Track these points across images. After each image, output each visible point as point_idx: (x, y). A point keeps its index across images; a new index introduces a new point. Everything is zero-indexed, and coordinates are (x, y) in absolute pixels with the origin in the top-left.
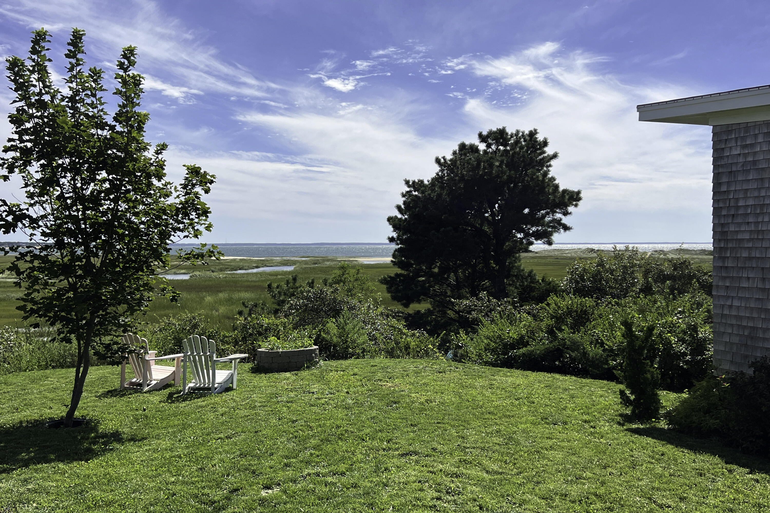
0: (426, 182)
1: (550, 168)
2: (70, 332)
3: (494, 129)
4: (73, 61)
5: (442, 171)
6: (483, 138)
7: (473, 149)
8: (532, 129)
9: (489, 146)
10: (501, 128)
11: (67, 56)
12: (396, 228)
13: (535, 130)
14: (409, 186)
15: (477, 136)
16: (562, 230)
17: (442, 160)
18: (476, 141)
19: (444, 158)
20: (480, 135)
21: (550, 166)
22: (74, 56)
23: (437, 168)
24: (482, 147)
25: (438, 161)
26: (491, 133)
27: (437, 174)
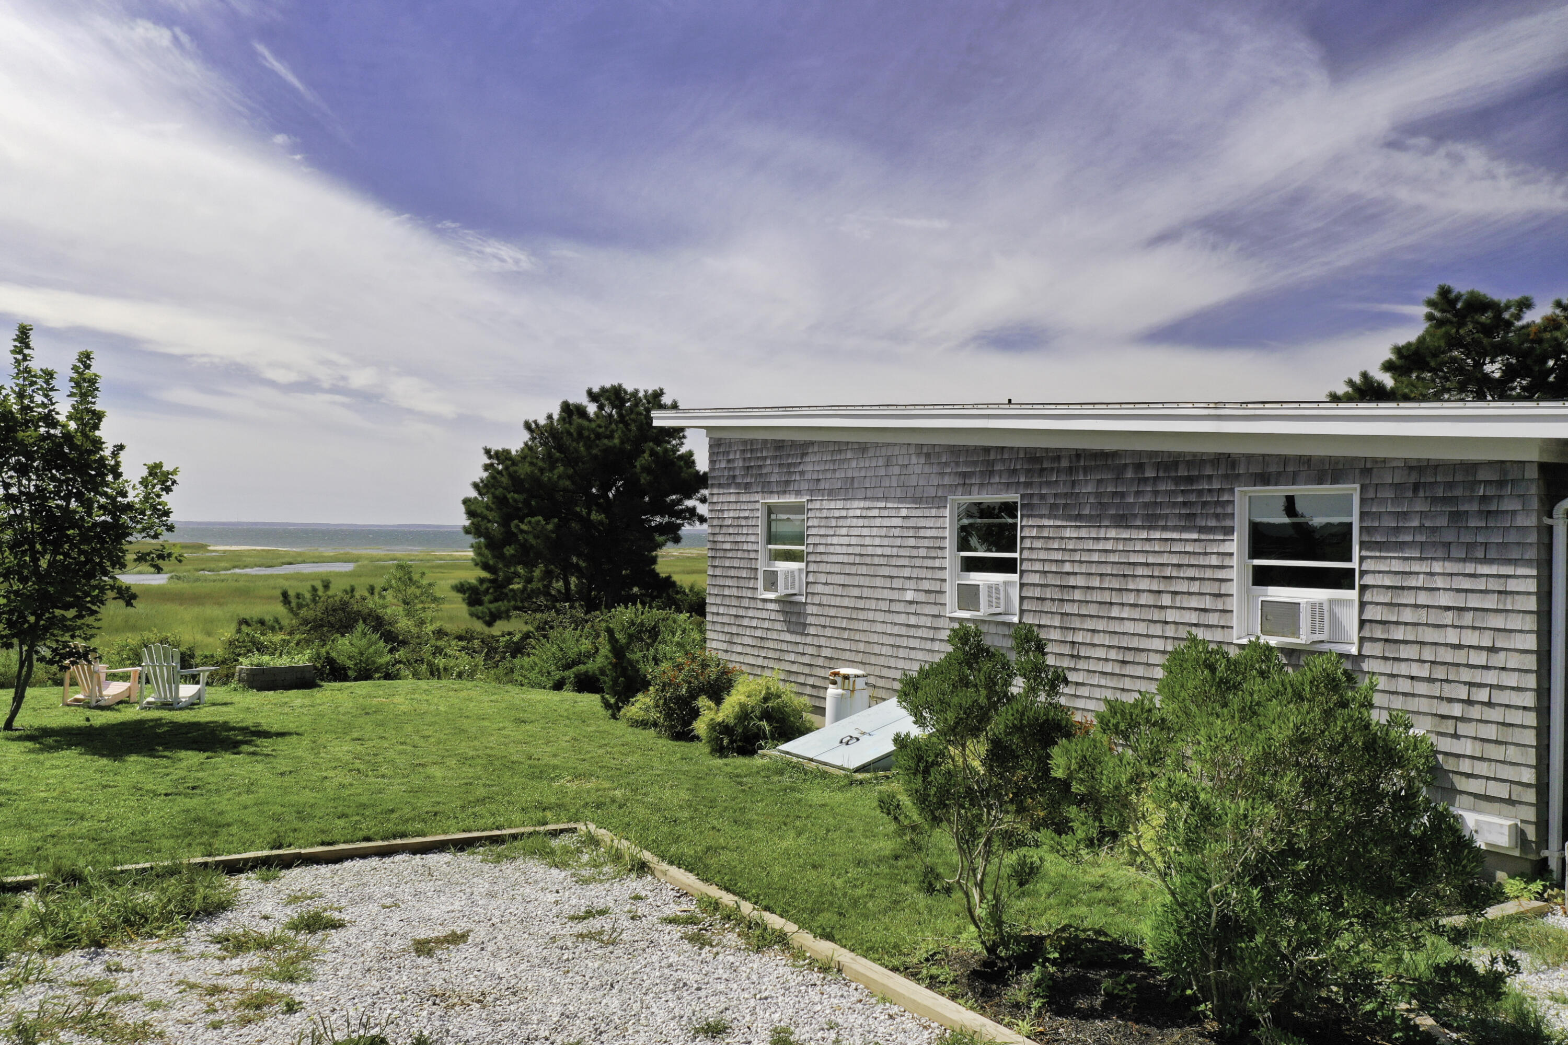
0: (514, 453)
1: (684, 441)
2: (14, 636)
3: (608, 386)
4: (20, 357)
5: (533, 439)
6: (593, 396)
7: (581, 411)
8: (657, 388)
9: (601, 407)
10: (616, 384)
11: (13, 352)
12: (471, 513)
13: (661, 390)
14: (490, 457)
15: (585, 394)
16: (697, 523)
17: (533, 426)
18: (583, 400)
19: (535, 422)
20: (590, 393)
21: (684, 437)
22: (20, 352)
23: (526, 436)
24: (592, 409)
25: (527, 426)
26: (603, 390)
27: (526, 444)
